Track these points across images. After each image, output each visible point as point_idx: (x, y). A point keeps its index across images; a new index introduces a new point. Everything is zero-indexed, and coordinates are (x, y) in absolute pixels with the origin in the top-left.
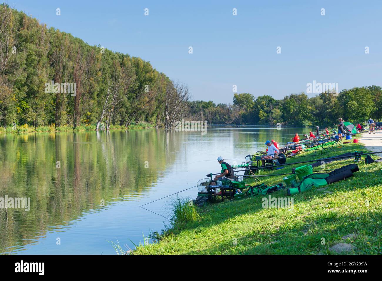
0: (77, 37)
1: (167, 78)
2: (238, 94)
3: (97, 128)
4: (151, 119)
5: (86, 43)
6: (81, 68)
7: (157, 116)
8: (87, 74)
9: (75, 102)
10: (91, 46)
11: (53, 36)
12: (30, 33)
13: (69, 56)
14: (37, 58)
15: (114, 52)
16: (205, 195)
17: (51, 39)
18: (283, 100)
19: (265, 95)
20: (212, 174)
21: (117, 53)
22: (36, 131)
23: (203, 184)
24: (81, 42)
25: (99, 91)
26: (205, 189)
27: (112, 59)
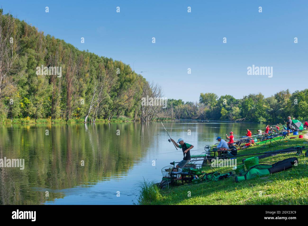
0: (69, 43)
1: (144, 79)
2: (204, 94)
3: (85, 121)
4: (130, 114)
5: (77, 48)
6: (72, 70)
7: (135, 112)
8: (77, 75)
9: (67, 99)
10: (81, 51)
11: (49, 42)
12: (30, 40)
13: (62, 60)
14: (36, 61)
15: (99, 56)
16: (168, 179)
17: (48, 45)
18: (242, 100)
19: (227, 95)
20: (175, 162)
21: (102, 57)
22: (36, 123)
23: (166, 170)
24: (72, 47)
25: (87, 90)
26: (168, 174)
27: (98, 62)
